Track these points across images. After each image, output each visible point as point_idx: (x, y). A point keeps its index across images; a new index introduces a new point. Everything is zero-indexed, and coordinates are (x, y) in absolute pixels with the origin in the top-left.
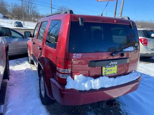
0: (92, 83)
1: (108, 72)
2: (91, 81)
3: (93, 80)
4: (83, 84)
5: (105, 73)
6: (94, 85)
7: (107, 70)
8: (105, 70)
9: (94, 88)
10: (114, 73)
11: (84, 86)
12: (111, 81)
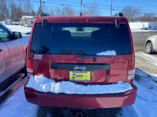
0: (52, 86)
1: (77, 77)
2: (51, 83)
3: (53, 83)
4: (41, 85)
5: (73, 78)
6: (54, 88)
7: (76, 75)
8: (73, 74)
9: (51, 91)
10: (86, 80)
11: (42, 87)
12: (76, 88)
